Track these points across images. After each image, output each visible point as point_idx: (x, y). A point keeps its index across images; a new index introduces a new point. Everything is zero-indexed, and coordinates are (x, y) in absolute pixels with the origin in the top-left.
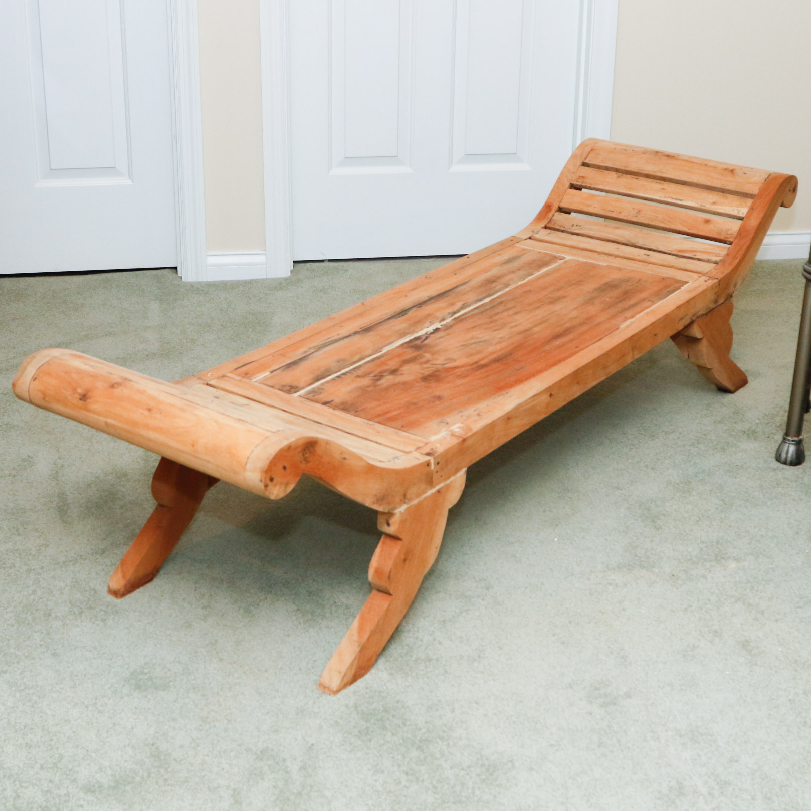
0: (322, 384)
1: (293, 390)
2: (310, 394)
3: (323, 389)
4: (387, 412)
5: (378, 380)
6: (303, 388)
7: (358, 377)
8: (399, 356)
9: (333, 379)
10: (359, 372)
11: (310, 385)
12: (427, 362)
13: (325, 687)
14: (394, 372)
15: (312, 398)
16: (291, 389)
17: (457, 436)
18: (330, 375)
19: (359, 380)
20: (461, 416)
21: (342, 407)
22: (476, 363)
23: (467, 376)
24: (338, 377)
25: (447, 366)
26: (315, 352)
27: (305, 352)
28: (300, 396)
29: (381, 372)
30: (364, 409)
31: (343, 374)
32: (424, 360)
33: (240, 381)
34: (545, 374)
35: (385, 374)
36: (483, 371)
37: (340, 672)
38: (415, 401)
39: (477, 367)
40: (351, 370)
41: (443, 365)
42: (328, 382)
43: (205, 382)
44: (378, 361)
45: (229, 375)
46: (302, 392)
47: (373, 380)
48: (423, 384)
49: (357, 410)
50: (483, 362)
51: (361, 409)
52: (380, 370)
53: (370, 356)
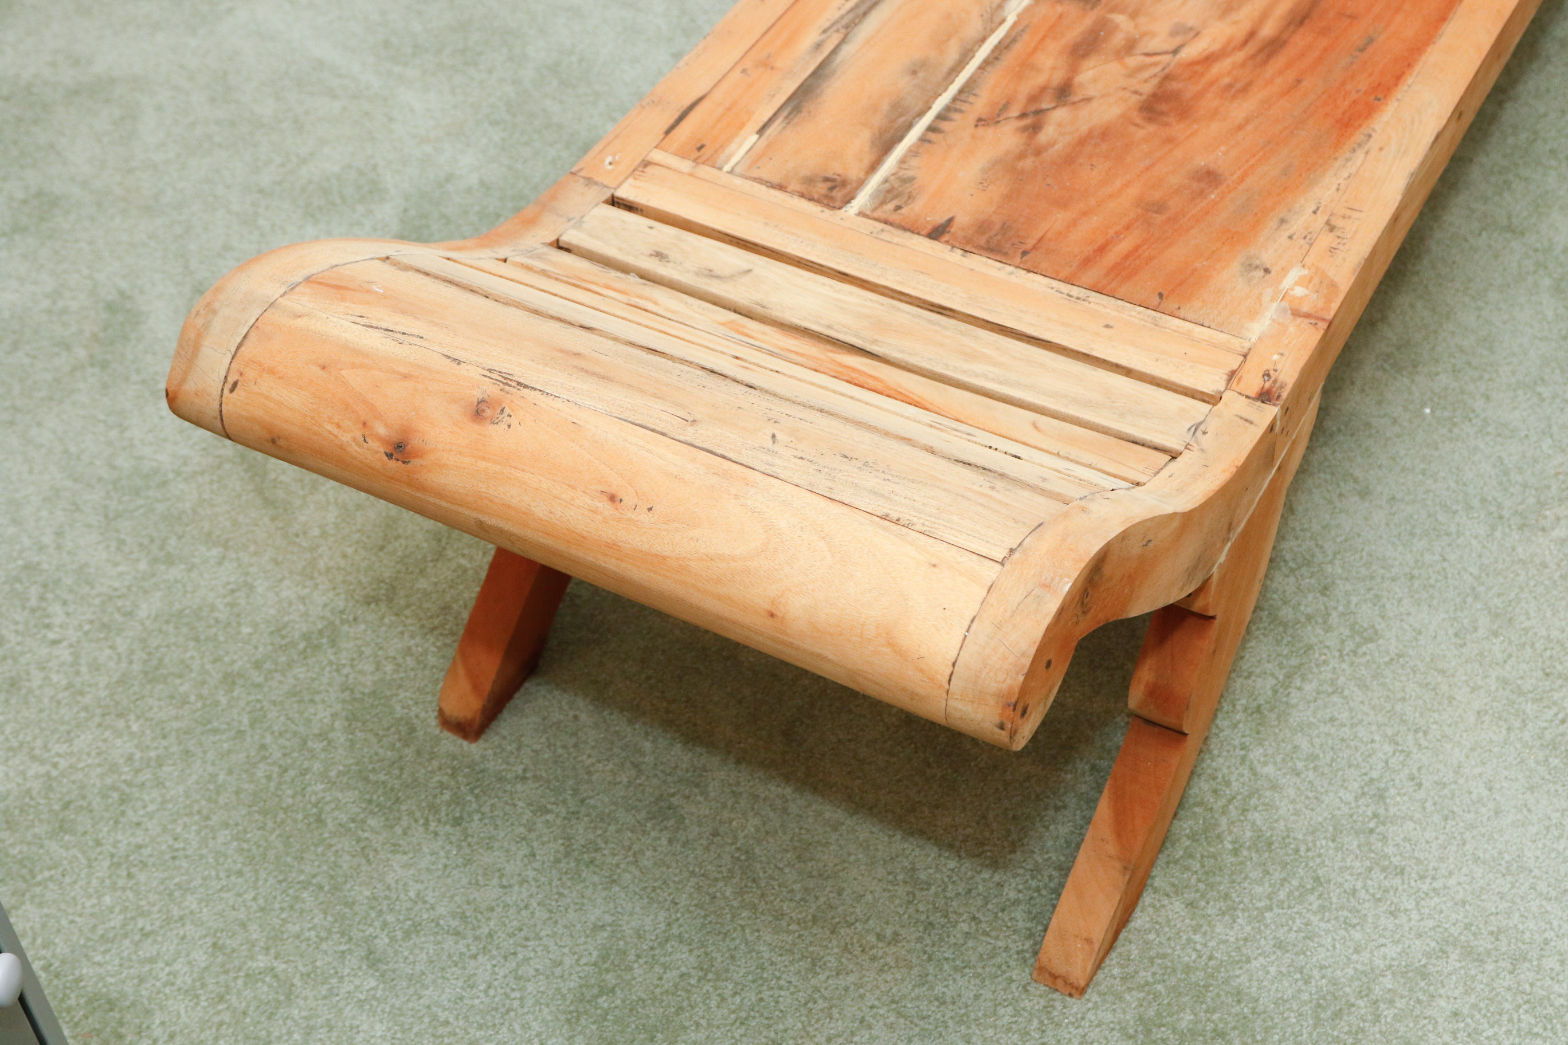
0: (903, 161)
1: (838, 194)
2: (883, 203)
3: (911, 179)
4: (1102, 249)
5: (1035, 128)
6: (861, 183)
7: (980, 122)
8: (1053, 30)
9: (923, 140)
10: (980, 105)
11: (873, 168)
12: (1130, 46)
13: (1055, 977)
14: (1064, 92)
15: (895, 217)
16: (831, 189)
17: (1308, 316)
18: (909, 126)
19: (989, 133)
20: (1290, 237)
21: (982, 241)
22: (1252, 34)
23: (1245, 89)
24: (931, 129)
25: (1185, 54)
26: (843, 41)
27: (818, 46)
28: (861, 214)
29: (1033, 99)
30: (1040, 240)
31: (941, 117)
32: (1118, 39)
33: (691, 175)
34: (1433, 56)
35: (1044, 106)
36: (1279, 61)
37: (1089, 941)
38: (1157, 195)
39: (1261, 50)
40: (954, 99)
41: (1175, 52)
42: (913, 152)
43: (607, 195)
44: (1009, 59)
45: (657, 156)
46: (862, 199)
47: (1025, 129)
48: (1151, 128)
49: (1023, 247)
50: (1268, 30)
51: (1030, 242)
52: (1025, 89)
53: (983, 40)
